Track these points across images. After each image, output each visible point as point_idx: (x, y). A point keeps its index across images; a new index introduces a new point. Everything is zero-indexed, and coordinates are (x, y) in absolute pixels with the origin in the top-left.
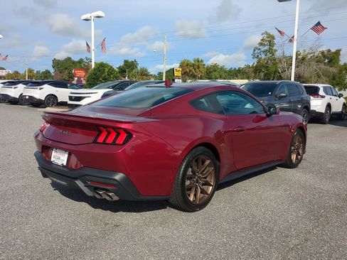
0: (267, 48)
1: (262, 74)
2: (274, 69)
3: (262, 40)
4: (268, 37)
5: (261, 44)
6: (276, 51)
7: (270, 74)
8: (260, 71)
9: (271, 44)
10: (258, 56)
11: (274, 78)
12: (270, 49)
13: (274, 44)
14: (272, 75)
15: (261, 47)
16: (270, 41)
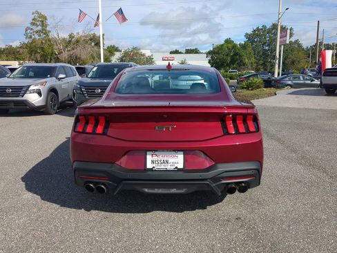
0: (39, 28)
1: (38, 56)
2: (50, 51)
3: (33, 20)
4: (39, 17)
5: (33, 24)
6: (49, 32)
7: (46, 56)
8: (36, 52)
9: (43, 24)
10: (31, 37)
11: (51, 59)
12: (43, 29)
13: (46, 26)
14: (49, 57)
15: (33, 27)
16: (42, 22)
